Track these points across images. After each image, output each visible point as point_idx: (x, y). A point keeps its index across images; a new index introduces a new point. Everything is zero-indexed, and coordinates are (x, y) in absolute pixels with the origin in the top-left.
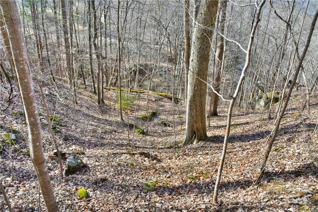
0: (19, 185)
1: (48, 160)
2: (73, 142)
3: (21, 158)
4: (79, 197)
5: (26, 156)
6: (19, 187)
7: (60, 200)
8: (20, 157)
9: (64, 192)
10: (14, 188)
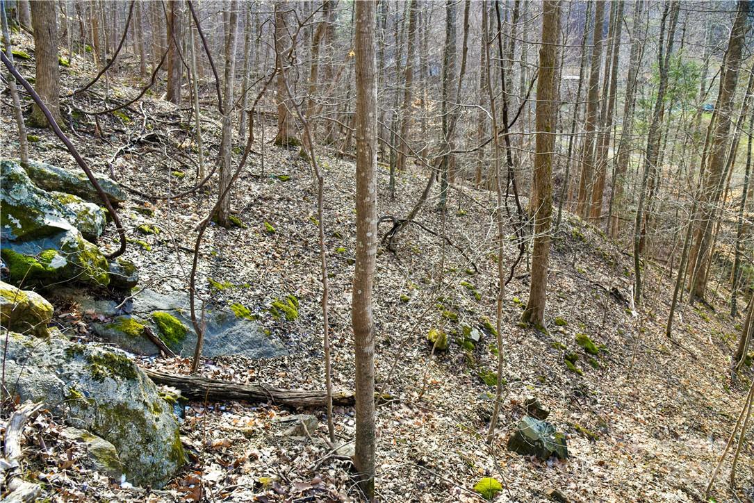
0: (421, 413)
1: (506, 407)
2: (591, 407)
3: (464, 377)
4: (474, 486)
5: (474, 378)
6: (420, 416)
7: (440, 466)
8: (464, 375)
9: (459, 460)
10: (411, 412)
